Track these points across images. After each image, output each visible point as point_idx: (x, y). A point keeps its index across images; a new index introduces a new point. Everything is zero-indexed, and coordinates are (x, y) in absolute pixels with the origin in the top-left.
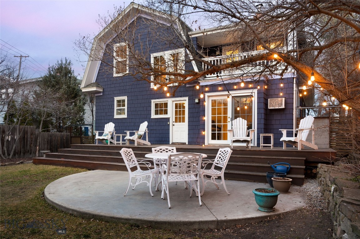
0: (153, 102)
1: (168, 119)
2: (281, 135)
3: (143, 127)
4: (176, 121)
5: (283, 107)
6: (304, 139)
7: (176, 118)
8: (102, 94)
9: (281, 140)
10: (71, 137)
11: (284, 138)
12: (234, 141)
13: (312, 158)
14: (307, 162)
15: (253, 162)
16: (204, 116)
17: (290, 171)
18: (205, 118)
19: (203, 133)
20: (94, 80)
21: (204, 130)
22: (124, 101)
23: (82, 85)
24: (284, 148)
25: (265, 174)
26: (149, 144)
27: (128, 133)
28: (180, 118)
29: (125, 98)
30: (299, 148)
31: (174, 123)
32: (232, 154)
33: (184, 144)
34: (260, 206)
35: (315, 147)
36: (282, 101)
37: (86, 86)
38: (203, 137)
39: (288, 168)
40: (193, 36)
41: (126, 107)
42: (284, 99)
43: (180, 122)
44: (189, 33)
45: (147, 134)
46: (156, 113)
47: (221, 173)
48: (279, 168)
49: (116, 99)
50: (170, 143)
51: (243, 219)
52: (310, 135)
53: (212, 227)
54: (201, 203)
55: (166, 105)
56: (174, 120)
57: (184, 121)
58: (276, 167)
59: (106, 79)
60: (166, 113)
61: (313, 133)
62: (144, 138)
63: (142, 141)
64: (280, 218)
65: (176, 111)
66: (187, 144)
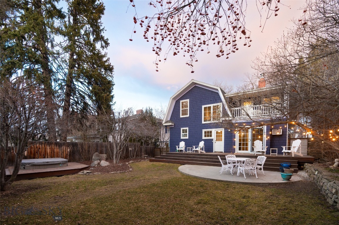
0: (204, 131)
1: (212, 140)
2: (282, 149)
3: (202, 144)
4: (217, 141)
5: (281, 134)
6: (296, 151)
7: (217, 139)
8: (173, 126)
9: (282, 152)
10: (154, 148)
11: (284, 151)
12: (256, 152)
13: (301, 161)
14: (298, 163)
15: (269, 162)
16: (235, 138)
17: (290, 167)
18: (236, 139)
19: (234, 147)
20: (169, 119)
21: (235, 146)
22: (186, 130)
23: (164, 122)
24: (284, 155)
25: (279, 168)
26: (205, 152)
27: (194, 147)
28: (219, 139)
29: (187, 128)
30: (293, 156)
31: (215, 142)
32: (267, 158)
33: (222, 152)
34: (284, 179)
35: (302, 155)
36: (281, 130)
37: (166, 122)
38: (234, 149)
39: (289, 165)
40: (227, 96)
41: (188, 133)
42: (282, 130)
43: (219, 141)
44: (225, 95)
45: (204, 147)
46: (205, 136)
47: (262, 167)
48: (284, 165)
49: (182, 129)
50: (214, 152)
51: (279, 183)
52: (299, 149)
53: (267, 185)
54: (257, 178)
55: (211, 132)
56: (216, 140)
57: (221, 140)
58: (283, 165)
59: (176, 119)
60: (211, 136)
61: (300, 148)
62: (203, 150)
63: (202, 151)
64: (293, 183)
65: (217, 136)
66: (223, 152)
